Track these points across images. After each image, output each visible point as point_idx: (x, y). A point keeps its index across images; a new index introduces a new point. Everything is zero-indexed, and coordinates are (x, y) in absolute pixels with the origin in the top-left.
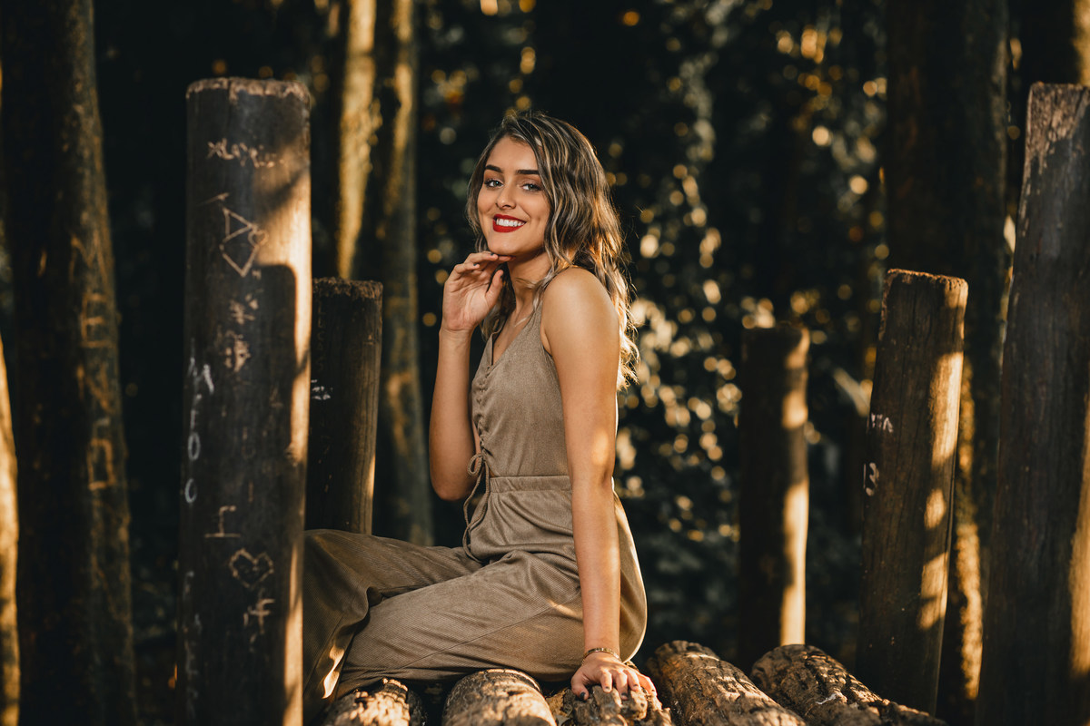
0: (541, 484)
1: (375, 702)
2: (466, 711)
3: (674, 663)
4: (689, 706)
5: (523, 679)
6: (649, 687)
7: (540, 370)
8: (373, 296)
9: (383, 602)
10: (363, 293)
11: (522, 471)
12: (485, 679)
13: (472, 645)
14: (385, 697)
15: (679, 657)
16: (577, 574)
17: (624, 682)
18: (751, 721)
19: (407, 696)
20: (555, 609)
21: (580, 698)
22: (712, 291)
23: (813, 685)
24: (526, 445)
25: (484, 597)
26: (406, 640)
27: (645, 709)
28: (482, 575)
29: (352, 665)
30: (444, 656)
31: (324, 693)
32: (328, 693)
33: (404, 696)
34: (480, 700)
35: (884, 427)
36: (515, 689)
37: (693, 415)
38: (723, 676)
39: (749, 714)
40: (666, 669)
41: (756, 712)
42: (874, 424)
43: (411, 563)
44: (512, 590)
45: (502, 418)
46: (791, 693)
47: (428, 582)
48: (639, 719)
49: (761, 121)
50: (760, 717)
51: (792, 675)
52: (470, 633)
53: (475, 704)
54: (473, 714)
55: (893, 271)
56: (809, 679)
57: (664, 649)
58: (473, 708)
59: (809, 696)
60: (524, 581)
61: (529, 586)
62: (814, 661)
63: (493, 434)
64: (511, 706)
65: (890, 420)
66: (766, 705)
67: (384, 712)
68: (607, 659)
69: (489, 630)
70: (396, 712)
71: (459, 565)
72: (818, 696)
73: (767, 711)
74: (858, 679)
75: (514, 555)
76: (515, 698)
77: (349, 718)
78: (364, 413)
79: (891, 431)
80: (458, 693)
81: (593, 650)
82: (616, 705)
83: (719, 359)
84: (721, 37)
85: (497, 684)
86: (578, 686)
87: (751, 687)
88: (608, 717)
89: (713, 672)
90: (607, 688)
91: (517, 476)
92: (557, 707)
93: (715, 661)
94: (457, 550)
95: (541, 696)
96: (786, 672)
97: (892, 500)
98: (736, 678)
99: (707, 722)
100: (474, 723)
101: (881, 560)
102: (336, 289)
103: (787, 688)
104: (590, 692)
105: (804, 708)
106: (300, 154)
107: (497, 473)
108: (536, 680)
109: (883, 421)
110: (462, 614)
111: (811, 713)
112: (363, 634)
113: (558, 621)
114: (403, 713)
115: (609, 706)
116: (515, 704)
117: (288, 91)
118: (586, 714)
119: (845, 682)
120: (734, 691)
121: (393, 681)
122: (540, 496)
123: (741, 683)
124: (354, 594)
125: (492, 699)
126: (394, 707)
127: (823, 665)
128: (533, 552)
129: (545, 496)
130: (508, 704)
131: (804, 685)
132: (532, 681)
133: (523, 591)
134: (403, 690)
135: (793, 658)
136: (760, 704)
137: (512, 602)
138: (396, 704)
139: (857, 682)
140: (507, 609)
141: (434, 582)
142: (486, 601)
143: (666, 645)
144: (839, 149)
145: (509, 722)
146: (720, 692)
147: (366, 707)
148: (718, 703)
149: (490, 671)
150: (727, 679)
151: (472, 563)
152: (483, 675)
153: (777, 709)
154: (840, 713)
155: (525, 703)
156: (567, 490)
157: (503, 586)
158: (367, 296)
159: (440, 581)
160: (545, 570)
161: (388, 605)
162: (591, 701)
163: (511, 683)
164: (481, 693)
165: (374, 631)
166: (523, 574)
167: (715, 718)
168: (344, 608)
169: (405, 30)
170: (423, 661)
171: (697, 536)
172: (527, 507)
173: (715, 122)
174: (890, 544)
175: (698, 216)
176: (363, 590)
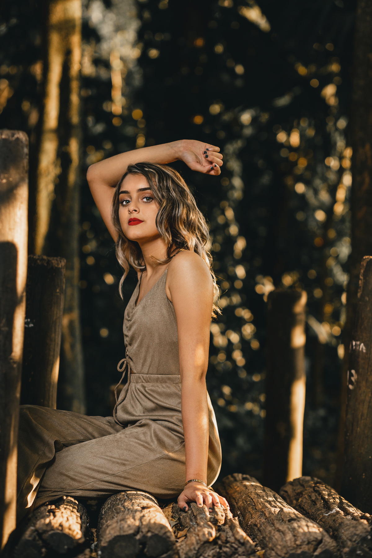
0: (161, 379)
1: (60, 512)
2: (116, 518)
3: (236, 487)
4: (248, 515)
5: (148, 498)
6: (225, 504)
7: (165, 311)
8: (60, 266)
9: (64, 450)
10: (54, 264)
11: (151, 371)
12: (126, 497)
13: (117, 476)
14: (65, 508)
15: (238, 484)
16: (183, 436)
17: (210, 501)
18: (290, 527)
19: (78, 507)
20: (167, 455)
21: (183, 510)
22: (240, 271)
23: (320, 502)
24: (153, 356)
25: (125, 447)
26: (78, 473)
27: (224, 518)
28: (124, 433)
29: (44, 487)
30: (101, 483)
31: (27, 504)
32: (30, 505)
33: (76, 507)
34: (124, 512)
35: (361, 349)
36: (145, 505)
37: (229, 340)
38: (267, 497)
39: (287, 522)
40: (231, 491)
41: (293, 522)
42: (354, 347)
43: (80, 426)
44: (142, 443)
45: (140, 338)
46: (306, 507)
47: (91, 437)
48: (220, 524)
49: (266, 180)
50: (295, 525)
51: (306, 496)
52: (116, 469)
53: (121, 514)
54: (121, 521)
55: (367, 257)
56: (317, 499)
57: (228, 478)
58: (120, 517)
59: (319, 510)
60: (149, 437)
61: (152, 441)
62: (319, 487)
63: (134, 348)
64: (144, 516)
65: (365, 345)
66: (297, 516)
67: (66, 519)
68: (199, 487)
69: (128, 468)
70: (73, 519)
71: (110, 428)
72: (325, 510)
73: (299, 521)
74: (346, 500)
75: (143, 422)
76: (146, 511)
77: (45, 523)
78: (53, 335)
79: (364, 351)
80: (109, 506)
81: (190, 481)
82: (206, 516)
83: (244, 309)
84: (248, 132)
85: (133, 501)
86: (182, 503)
87: (285, 504)
88: (202, 523)
89: (261, 495)
90: (200, 504)
91: (147, 374)
92: (169, 515)
93: (261, 487)
94: (108, 418)
95: (160, 509)
96: (302, 494)
97: (364, 392)
98: (275, 498)
99: (261, 526)
100: (121, 526)
101: (357, 428)
102: (38, 261)
103: (303, 504)
104: (189, 506)
105: (316, 517)
106: (22, 175)
107: (135, 371)
108: (155, 498)
109: (360, 345)
110: (112, 457)
111: (321, 520)
112: (51, 469)
113: (169, 462)
114: (77, 518)
115: (202, 516)
116: (146, 515)
117: (16, 136)
118: (188, 521)
119: (339, 501)
120: (275, 507)
121: (69, 498)
122: (160, 386)
123: (279, 502)
124: (47, 444)
125: (132, 511)
126: (71, 516)
127: (324, 490)
128: (154, 420)
129: (163, 387)
130: (142, 515)
131: (314, 502)
132: (153, 499)
133: (149, 444)
134: (75, 503)
135: (305, 485)
136: (293, 516)
137: (141, 450)
138: (72, 513)
139: (346, 502)
140: (139, 455)
141: (94, 438)
142: (126, 450)
143: (230, 476)
144: (310, 195)
145: (143, 526)
146: (267, 507)
147: (55, 516)
148: (267, 515)
149: (128, 492)
150: (270, 499)
151: (118, 426)
152: (124, 495)
153: (304, 519)
154: (342, 522)
155: (152, 514)
156: (176, 383)
157: (137, 441)
158: (56, 266)
159: (98, 437)
160: (161, 431)
161: (67, 451)
162: (190, 512)
163: (142, 501)
164: (124, 507)
165: (58, 467)
166: (149, 433)
167: (266, 524)
168: (40, 453)
169: (75, 119)
170: (87, 485)
171: (234, 408)
172: (152, 393)
173: (244, 178)
174: (363, 418)
175: (234, 230)
176: (52, 442)
